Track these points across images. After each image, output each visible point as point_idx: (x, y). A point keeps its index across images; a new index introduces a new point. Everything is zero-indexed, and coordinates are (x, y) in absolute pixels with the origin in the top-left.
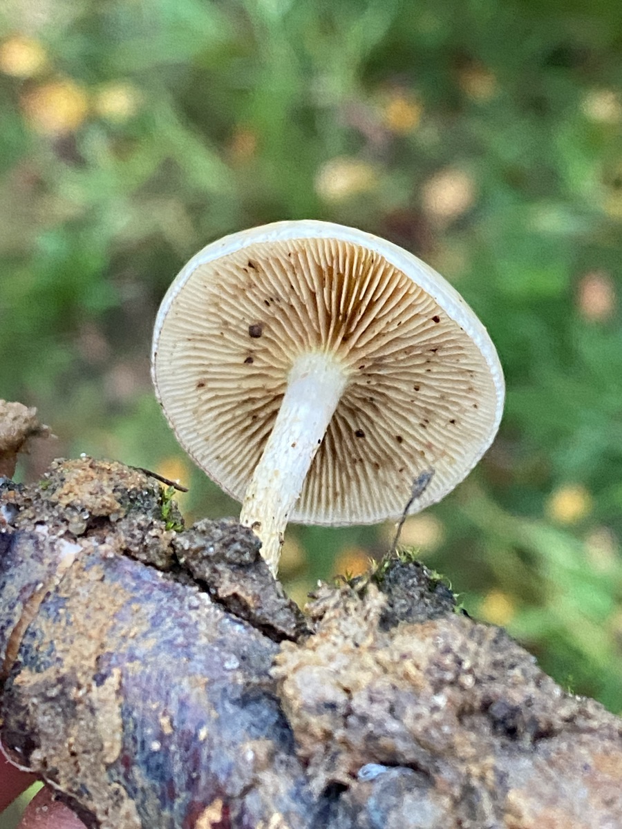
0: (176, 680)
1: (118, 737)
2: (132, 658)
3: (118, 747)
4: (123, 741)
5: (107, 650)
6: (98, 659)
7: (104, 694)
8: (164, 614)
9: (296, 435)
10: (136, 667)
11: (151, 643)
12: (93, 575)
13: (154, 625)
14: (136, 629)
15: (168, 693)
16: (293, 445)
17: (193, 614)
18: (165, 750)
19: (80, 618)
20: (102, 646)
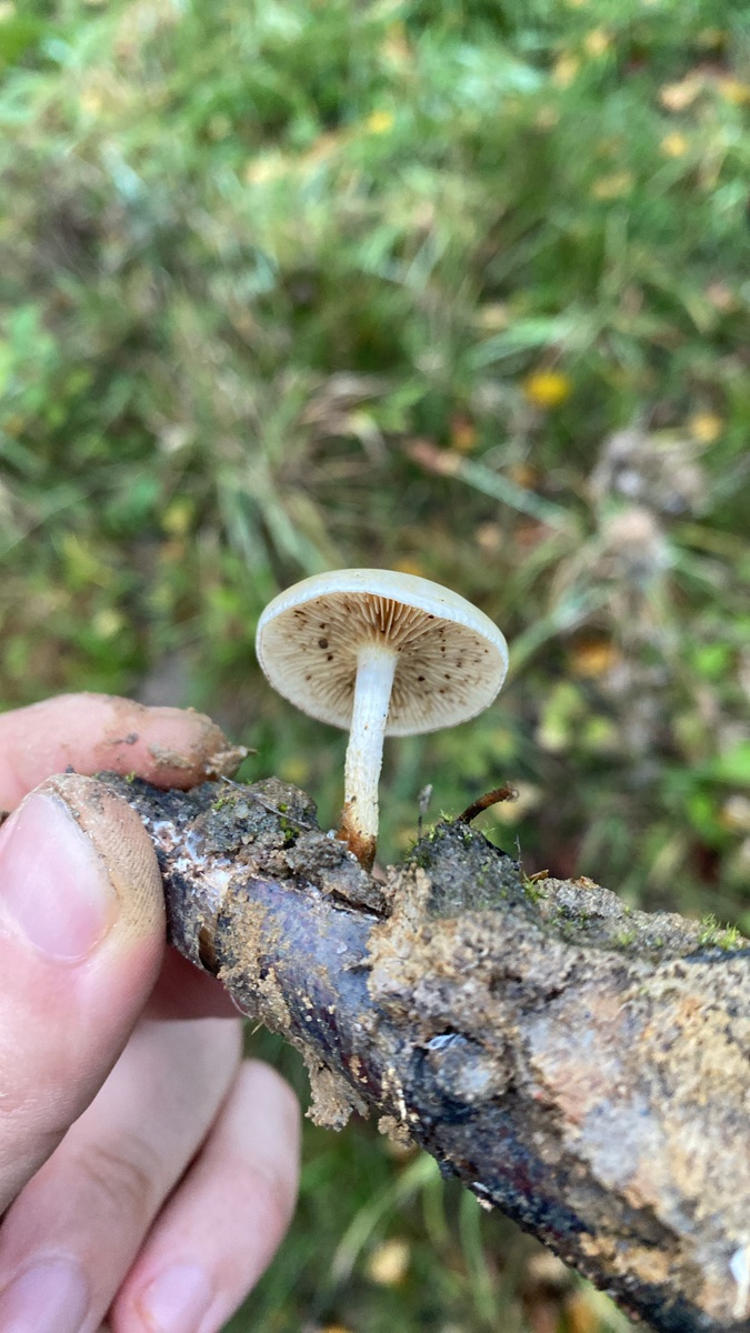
0: (308, 970)
1: (286, 1011)
2: (278, 959)
3: (288, 1018)
4: (291, 1014)
5: (262, 953)
6: (258, 960)
7: (267, 985)
8: (291, 918)
9: (366, 720)
10: (280, 964)
11: (287, 944)
12: (241, 899)
13: (286, 929)
14: (275, 937)
15: (305, 982)
16: (366, 728)
17: (310, 913)
18: (314, 1021)
19: (241, 931)
20: (259, 950)
